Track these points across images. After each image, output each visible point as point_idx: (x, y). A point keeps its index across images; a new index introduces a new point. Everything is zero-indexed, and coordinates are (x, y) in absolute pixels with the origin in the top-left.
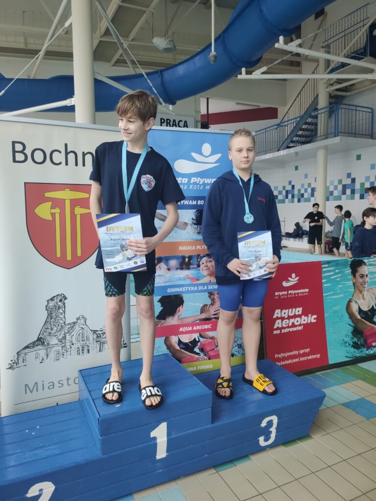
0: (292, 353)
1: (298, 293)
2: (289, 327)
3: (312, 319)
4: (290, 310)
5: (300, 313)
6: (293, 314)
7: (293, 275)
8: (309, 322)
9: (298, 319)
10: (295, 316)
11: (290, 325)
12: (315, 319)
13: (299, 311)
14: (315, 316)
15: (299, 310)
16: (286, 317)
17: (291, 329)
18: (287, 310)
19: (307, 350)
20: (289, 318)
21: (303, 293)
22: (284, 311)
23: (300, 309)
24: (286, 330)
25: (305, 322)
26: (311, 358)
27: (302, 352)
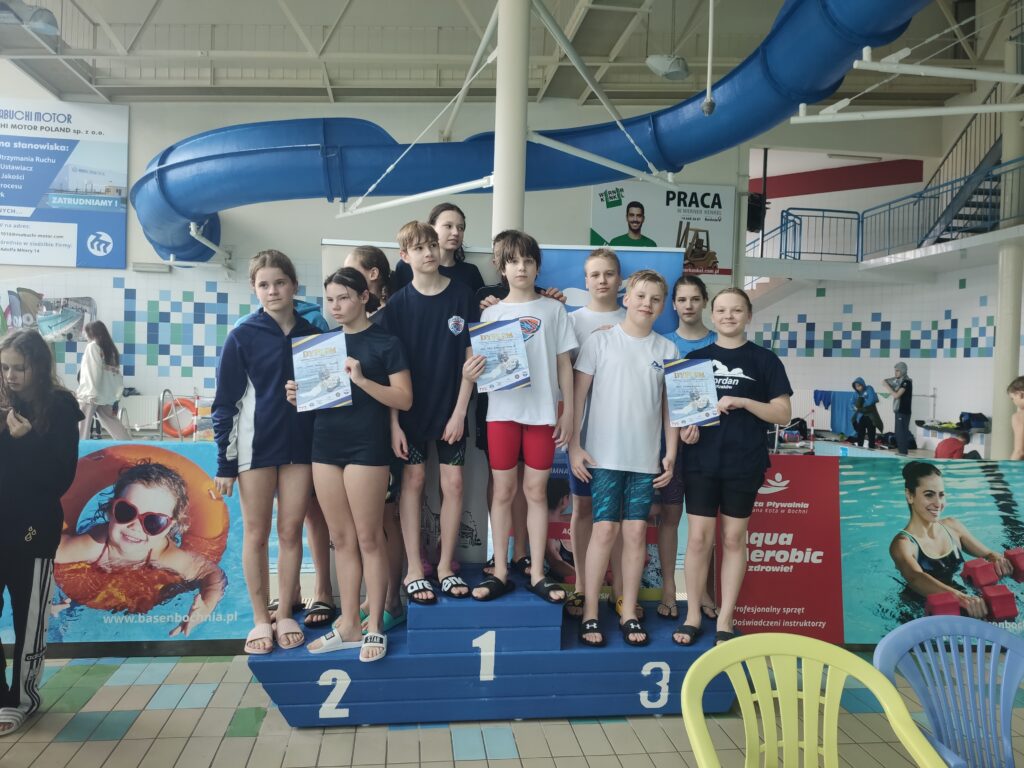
0: (767, 610)
1: (787, 509)
2: (763, 563)
3: (814, 557)
4: (768, 535)
5: (789, 543)
6: (773, 542)
7: (778, 476)
8: (806, 561)
9: (785, 553)
10: (777, 547)
11: (767, 560)
12: (818, 558)
13: (785, 539)
14: (821, 554)
15: (787, 538)
16: (759, 544)
17: (768, 569)
18: (762, 535)
19: (799, 610)
20: (765, 547)
21: (798, 509)
22: (754, 535)
23: (790, 537)
24: (759, 568)
25: (799, 561)
26: (805, 624)
27: (787, 611)
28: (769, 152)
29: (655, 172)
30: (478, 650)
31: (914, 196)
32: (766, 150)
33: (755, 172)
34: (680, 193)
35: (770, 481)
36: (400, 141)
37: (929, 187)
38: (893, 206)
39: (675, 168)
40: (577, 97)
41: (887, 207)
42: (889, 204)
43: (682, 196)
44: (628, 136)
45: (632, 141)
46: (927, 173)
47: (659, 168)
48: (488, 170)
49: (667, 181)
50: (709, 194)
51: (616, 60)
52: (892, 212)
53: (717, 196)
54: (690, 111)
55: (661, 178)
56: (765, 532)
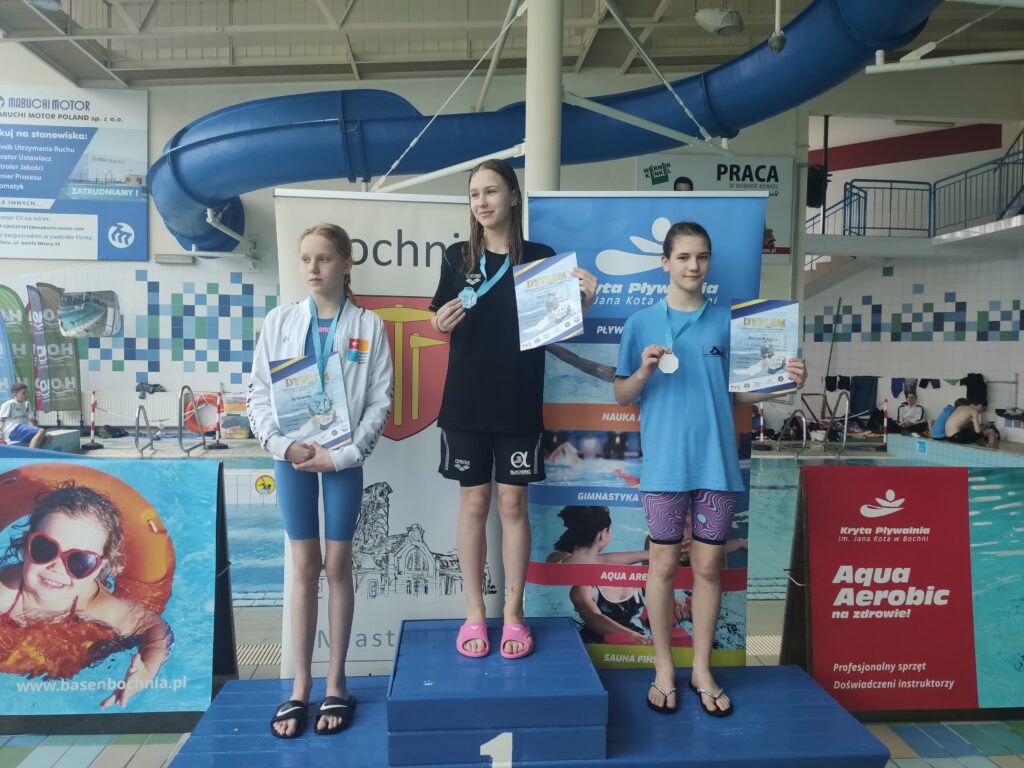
0: (879, 667)
1: (902, 535)
2: (872, 608)
3: (938, 597)
4: (879, 571)
5: (905, 579)
6: (885, 580)
7: (890, 494)
8: (928, 602)
9: (900, 593)
10: (890, 586)
11: (877, 603)
12: (943, 598)
13: (901, 576)
14: (946, 592)
15: (902, 574)
16: (867, 583)
17: (879, 614)
18: (870, 570)
19: (920, 667)
20: (874, 587)
21: (916, 535)
22: (861, 571)
23: (906, 572)
24: (867, 614)
25: (918, 603)
26: (928, 684)
27: (904, 667)
28: (830, 119)
29: (708, 138)
30: (488, 759)
31: (994, 162)
32: (827, 118)
33: (815, 142)
34: (732, 167)
35: (878, 500)
36: (425, 114)
37: (1011, 152)
38: (969, 174)
39: (730, 134)
40: (619, 65)
41: (963, 176)
42: (966, 172)
43: (735, 170)
44: (676, 96)
45: (681, 103)
46: (1007, 138)
47: (713, 134)
48: (518, 137)
49: (721, 147)
50: (764, 167)
51: (661, 20)
52: (968, 181)
53: (773, 168)
54: (747, 68)
55: (715, 145)
56: (874, 567)
